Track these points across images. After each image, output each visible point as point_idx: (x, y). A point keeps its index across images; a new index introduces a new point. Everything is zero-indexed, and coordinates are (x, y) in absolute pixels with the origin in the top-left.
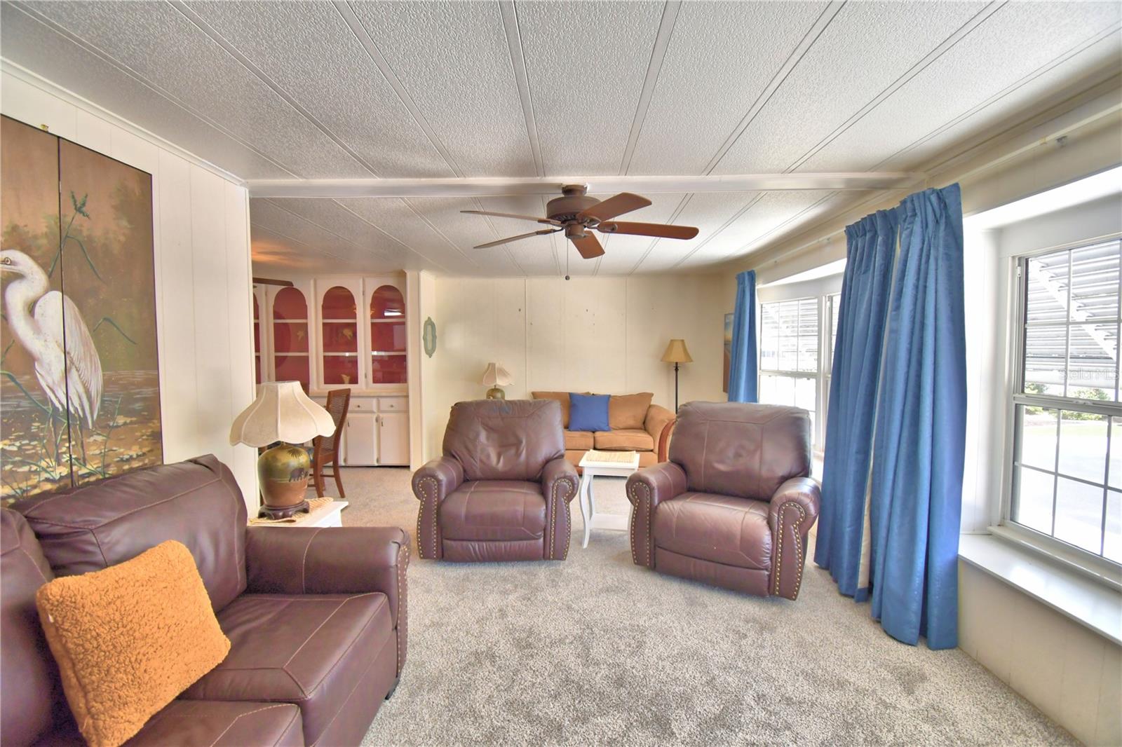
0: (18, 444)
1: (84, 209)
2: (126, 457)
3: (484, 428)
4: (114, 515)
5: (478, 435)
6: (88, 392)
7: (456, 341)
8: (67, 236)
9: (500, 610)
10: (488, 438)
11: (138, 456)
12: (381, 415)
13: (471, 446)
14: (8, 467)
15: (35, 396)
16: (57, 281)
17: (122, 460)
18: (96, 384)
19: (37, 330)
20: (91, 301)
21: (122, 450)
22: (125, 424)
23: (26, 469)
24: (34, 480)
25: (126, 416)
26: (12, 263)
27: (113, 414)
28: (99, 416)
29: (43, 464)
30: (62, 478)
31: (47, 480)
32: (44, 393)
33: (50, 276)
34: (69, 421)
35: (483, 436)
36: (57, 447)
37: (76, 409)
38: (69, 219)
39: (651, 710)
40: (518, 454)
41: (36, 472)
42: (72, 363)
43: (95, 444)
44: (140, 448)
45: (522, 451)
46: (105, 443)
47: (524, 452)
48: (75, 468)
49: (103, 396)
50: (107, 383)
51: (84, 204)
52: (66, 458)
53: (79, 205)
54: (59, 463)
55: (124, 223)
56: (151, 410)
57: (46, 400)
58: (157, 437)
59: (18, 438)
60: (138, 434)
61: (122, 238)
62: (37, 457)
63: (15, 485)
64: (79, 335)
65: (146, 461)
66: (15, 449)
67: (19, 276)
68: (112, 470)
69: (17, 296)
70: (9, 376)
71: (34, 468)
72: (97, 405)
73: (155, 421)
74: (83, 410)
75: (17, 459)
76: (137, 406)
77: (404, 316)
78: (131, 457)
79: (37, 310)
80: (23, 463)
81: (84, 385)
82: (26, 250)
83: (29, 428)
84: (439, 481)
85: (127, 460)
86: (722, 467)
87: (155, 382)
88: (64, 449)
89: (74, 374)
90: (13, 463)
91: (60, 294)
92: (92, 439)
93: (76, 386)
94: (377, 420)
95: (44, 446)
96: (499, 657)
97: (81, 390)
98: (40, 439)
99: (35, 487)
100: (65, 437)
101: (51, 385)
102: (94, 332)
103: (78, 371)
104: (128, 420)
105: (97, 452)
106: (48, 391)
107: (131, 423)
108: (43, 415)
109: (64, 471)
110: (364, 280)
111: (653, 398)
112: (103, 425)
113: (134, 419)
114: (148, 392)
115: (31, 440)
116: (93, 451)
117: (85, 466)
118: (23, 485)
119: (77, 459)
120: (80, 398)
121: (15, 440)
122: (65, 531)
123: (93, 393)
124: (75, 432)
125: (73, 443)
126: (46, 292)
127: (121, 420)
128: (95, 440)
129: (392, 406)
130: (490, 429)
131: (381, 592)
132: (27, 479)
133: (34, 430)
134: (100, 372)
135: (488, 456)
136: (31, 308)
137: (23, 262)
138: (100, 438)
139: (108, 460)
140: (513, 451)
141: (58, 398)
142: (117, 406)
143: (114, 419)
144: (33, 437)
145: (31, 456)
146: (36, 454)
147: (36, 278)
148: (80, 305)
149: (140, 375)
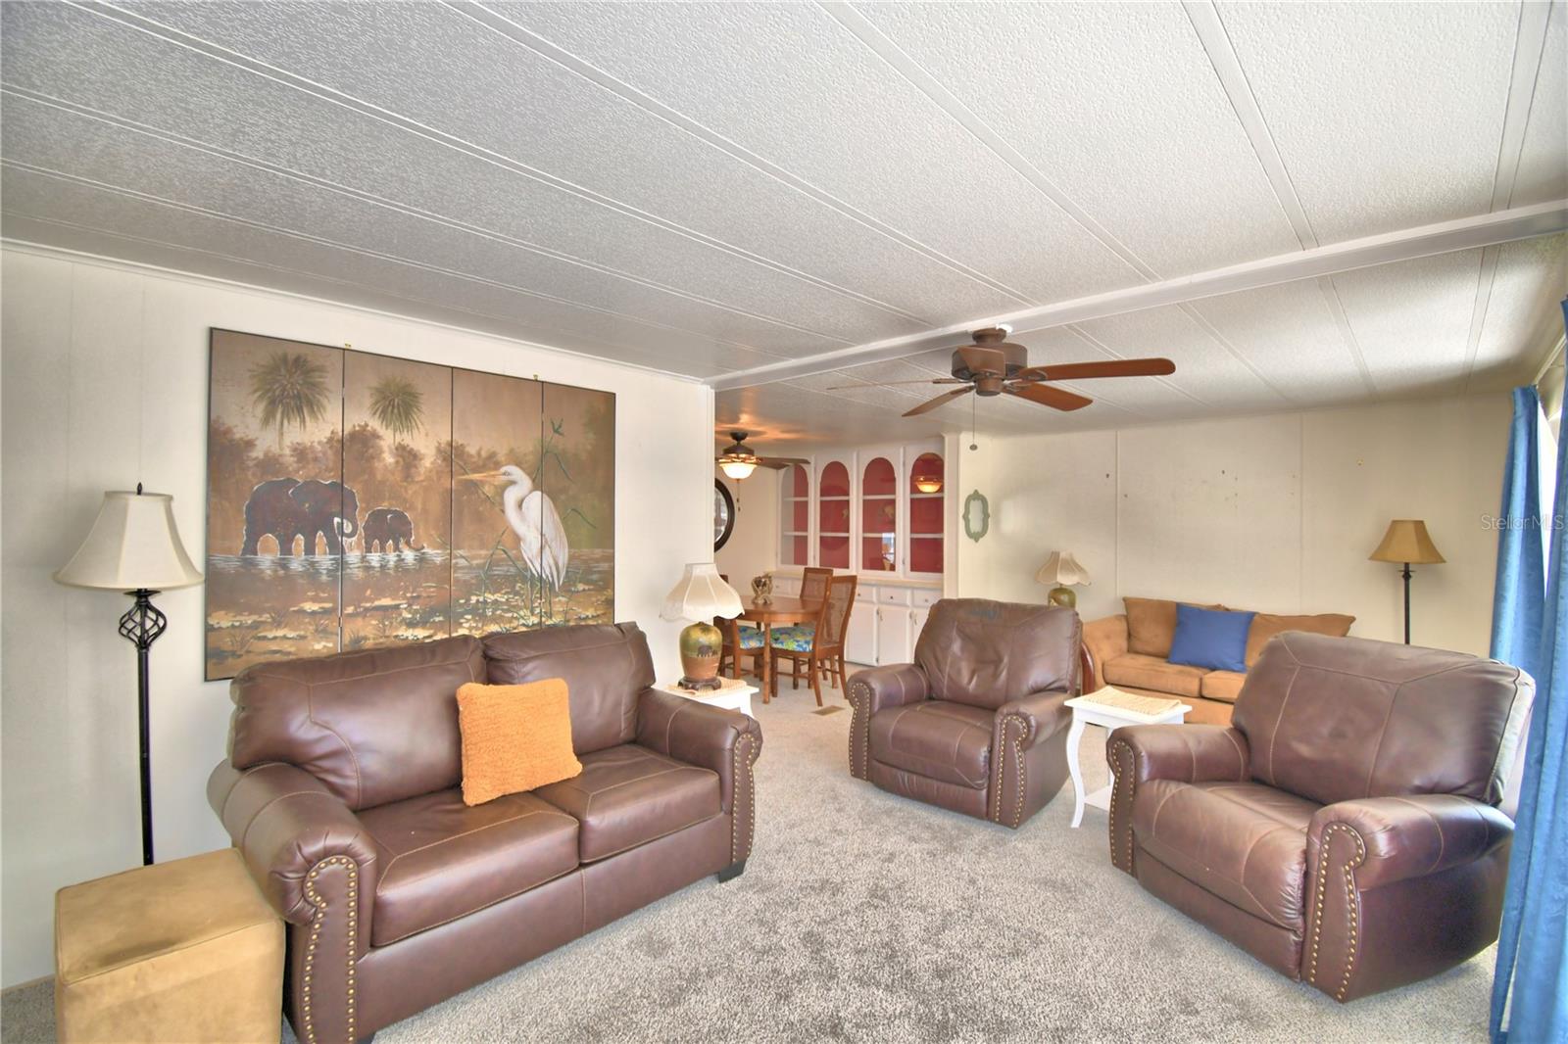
0: (506, 597)
1: (560, 430)
2: (583, 616)
3: (959, 636)
4: (533, 653)
5: (950, 642)
6: (557, 564)
7: (1013, 520)
8: (547, 452)
9: (891, 854)
10: (963, 649)
11: (593, 617)
12: (915, 611)
13: (940, 655)
14: (498, 612)
15: (520, 564)
16: (538, 484)
17: (580, 618)
18: (563, 558)
19: (523, 519)
20: (563, 497)
21: (580, 610)
22: (584, 590)
23: (510, 615)
24: (515, 623)
25: (585, 584)
26: (509, 474)
27: (575, 582)
28: (564, 582)
29: (522, 613)
30: (533, 625)
31: (524, 625)
32: (526, 563)
33: (534, 481)
34: (542, 585)
35: (956, 647)
36: (532, 603)
37: (547, 577)
38: (548, 439)
39: (947, 1014)
40: (996, 676)
41: (516, 618)
42: (546, 542)
43: (560, 603)
44: (596, 610)
45: (1001, 673)
46: (567, 603)
47: (1004, 673)
48: (543, 619)
49: (568, 568)
50: (572, 558)
51: (560, 427)
52: (538, 611)
53: (556, 427)
54: (533, 614)
55: (591, 435)
56: (607, 581)
57: (527, 569)
58: (610, 603)
59: (506, 593)
60: (594, 599)
61: (589, 447)
62: (517, 608)
63: (502, 625)
64: (552, 522)
65: (600, 622)
66: (504, 600)
67: (513, 483)
68: (572, 623)
69: (511, 497)
70: (504, 551)
71: (515, 615)
72: (563, 574)
73: (609, 590)
74: (552, 576)
75: (505, 607)
76: (595, 577)
77: (941, 490)
78: (587, 616)
79: (524, 505)
80: (508, 611)
81: (554, 560)
82: (519, 464)
83: (514, 586)
84: (872, 690)
85: (584, 619)
86: (1305, 750)
87: (611, 559)
88: (536, 604)
89: (547, 550)
90: (502, 610)
91: (539, 493)
92: (557, 600)
93: (548, 559)
94: (911, 617)
95: (523, 601)
96: (843, 894)
97: (552, 562)
98: (521, 596)
99: (515, 629)
100: (538, 595)
101: (530, 556)
102: (564, 520)
103: (550, 547)
104: (587, 588)
105: (561, 609)
106: (528, 561)
107: (589, 590)
108: (524, 580)
109: (535, 620)
110: (904, 448)
111: (1353, 626)
112: (567, 588)
113: (591, 587)
114: (605, 566)
115: (515, 595)
116: (558, 608)
117: (551, 618)
118: (507, 626)
119: (545, 613)
120: (550, 568)
121: (505, 594)
122: (501, 658)
123: (560, 565)
124: (545, 592)
125: (543, 600)
126: (531, 492)
127: (581, 587)
128: (560, 601)
129: (926, 601)
130: (966, 638)
131: (716, 771)
132: (511, 622)
133: (517, 588)
134: (567, 550)
135: (959, 672)
136: (520, 505)
137: (516, 473)
138: (563, 599)
139: (568, 617)
140: (990, 670)
141: (535, 567)
142: (578, 576)
143: (575, 586)
144: (517, 593)
145: (514, 606)
146: (517, 605)
147: (524, 481)
148: (554, 499)
149: (598, 552)
